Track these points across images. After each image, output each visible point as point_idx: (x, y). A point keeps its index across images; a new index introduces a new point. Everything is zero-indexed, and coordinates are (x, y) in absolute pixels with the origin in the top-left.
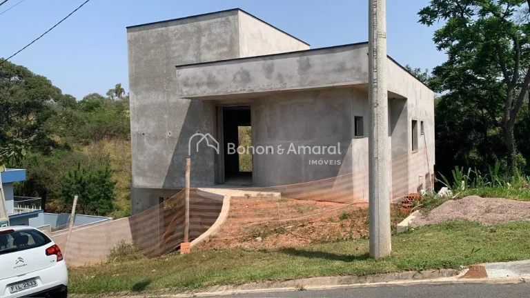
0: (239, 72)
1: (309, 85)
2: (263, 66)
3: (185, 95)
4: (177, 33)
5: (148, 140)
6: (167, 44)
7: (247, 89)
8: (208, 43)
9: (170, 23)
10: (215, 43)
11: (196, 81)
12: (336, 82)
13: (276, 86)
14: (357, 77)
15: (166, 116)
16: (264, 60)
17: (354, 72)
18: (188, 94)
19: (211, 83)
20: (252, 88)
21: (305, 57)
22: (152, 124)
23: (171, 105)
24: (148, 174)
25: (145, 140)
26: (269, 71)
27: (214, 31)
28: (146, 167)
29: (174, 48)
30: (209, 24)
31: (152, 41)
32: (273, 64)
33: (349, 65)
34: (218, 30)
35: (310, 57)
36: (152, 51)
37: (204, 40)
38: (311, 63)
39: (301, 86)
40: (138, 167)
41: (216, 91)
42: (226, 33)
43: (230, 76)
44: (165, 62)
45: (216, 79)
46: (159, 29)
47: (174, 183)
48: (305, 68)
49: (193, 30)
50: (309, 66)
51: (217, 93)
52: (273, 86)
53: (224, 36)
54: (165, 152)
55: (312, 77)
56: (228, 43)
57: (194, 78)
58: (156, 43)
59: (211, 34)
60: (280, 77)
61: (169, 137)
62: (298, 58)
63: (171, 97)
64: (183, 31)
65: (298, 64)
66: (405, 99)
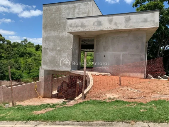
0: (96, 22)
1: (129, 27)
2: (108, 19)
3: (70, 31)
4: (65, 8)
5: (49, 51)
6: (60, 12)
7: (100, 29)
8: (78, 12)
9: (62, 4)
10: (81, 12)
11: (76, 25)
12: (142, 26)
13: (113, 27)
14: (153, 24)
15: (58, 41)
16: (108, 16)
17: (151, 22)
18: (72, 31)
19: (83, 26)
20: (102, 28)
21: (128, 16)
22: (52, 44)
23: (60, 37)
24: (49, 64)
25: (48, 50)
26: (110, 21)
27: (81, 7)
28: (48, 62)
29: (63, 14)
30: (79, 5)
31: (53, 10)
32: (112, 19)
33: (149, 19)
34: (83, 7)
35: (130, 15)
36: (53, 15)
37: (77, 11)
38: (131, 18)
39: (126, 28)
40: (44, 61)
41: (84, 29)
42: (86, 8)
43: (92, 23)
44: (59, 19)
45: (85, 24)
46: (57, 6)
47: (60, 68)
48: (128, 20)
49: (72, 7)
50: (130, 19)
51: (85, 30)
52: (112, 28)
53: (85, 9)
54: (56, 56)
55: (131, 24)
56: (87, 12)
57: (75, 24)
58: (55, 11)
59: (80, 8)
60: (116, 24)
61: (59, 50)
62: (125, 16)
63: (61, 33)
64: (67, 7)
65: (125, 19)
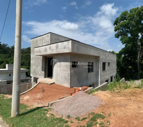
0: (45, 49)
15: (36, 60)
25: (33, 65)
27: (46, 39)
28: (33, 72)
32: (51, 47)
35: (58, 44)
39: (56, 52)
49: (42, 39)
50: (58, 47)
54: (36, 68)
56: (48, 42)
60: (52, 50)
66: (99, 57)
